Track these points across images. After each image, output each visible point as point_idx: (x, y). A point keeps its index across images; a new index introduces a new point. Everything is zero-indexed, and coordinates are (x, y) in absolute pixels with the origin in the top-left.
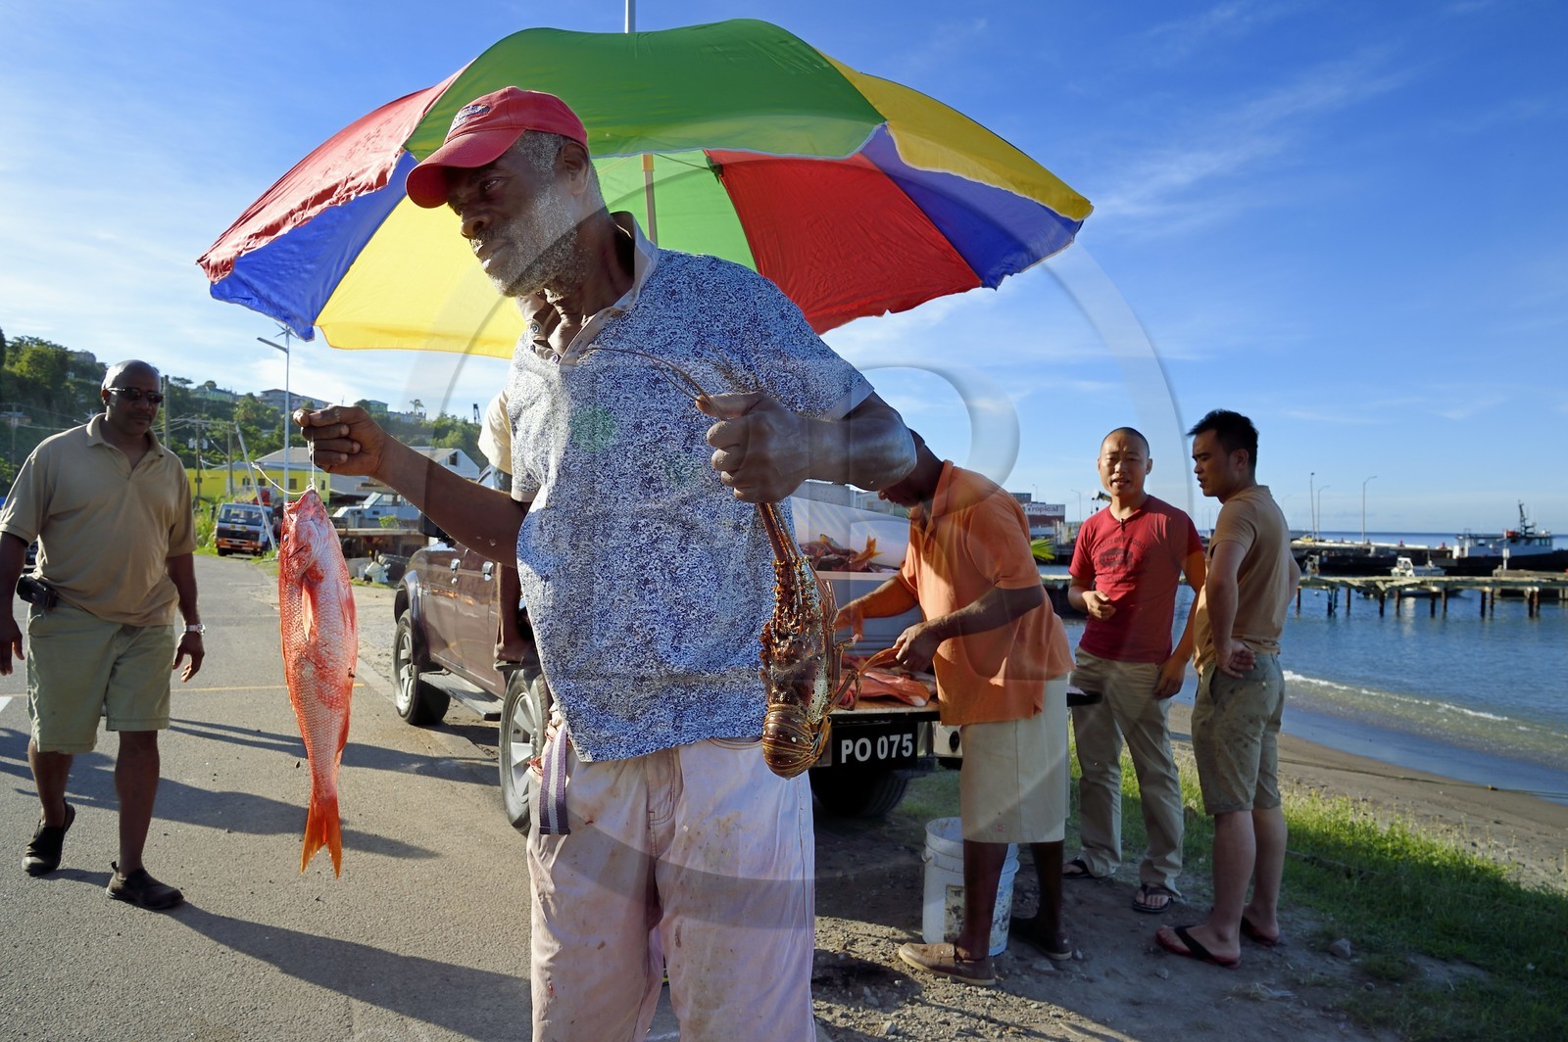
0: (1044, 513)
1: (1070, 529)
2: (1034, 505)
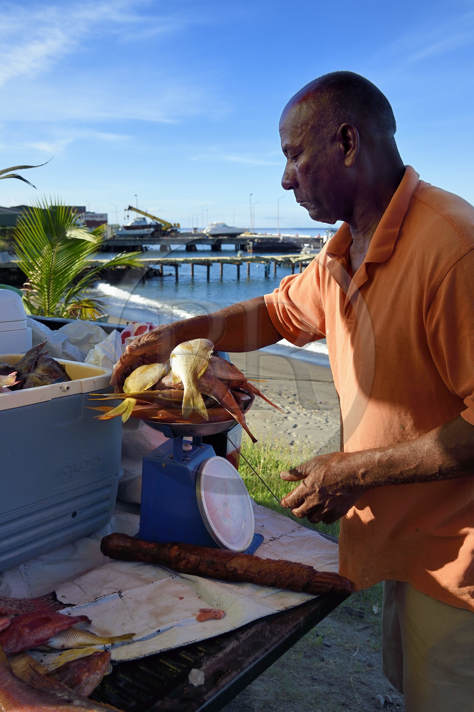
0: (95, 219)
1: (112, 229)
2: (88, 214)
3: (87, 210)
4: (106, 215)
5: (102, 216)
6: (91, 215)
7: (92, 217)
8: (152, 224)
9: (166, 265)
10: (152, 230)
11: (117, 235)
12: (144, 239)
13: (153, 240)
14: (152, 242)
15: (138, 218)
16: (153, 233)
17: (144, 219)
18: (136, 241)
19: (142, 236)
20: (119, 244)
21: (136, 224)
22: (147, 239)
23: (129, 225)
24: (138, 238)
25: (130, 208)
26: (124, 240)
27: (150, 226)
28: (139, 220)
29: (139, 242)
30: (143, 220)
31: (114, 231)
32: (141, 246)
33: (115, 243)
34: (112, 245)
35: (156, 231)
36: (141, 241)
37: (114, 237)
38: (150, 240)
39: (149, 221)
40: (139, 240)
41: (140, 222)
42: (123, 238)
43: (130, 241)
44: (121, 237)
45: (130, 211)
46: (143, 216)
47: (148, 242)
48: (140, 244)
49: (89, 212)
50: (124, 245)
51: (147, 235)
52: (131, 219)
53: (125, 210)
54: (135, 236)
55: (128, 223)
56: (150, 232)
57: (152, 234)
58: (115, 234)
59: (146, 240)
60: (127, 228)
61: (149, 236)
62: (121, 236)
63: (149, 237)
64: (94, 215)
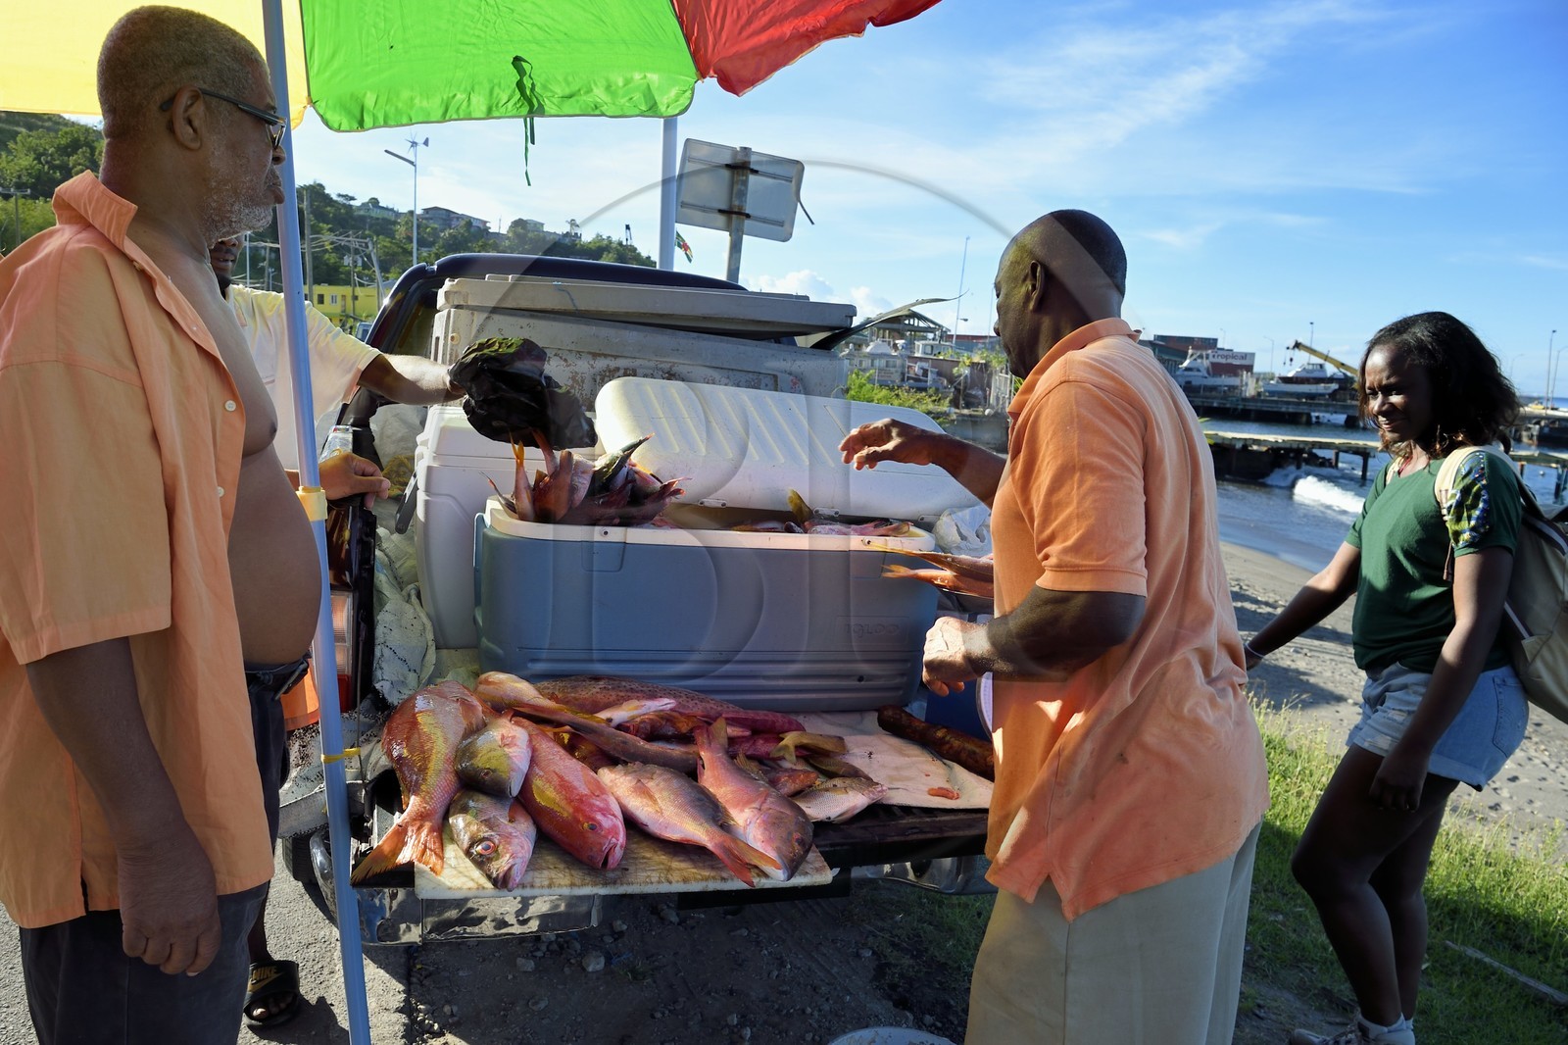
0: (1230, 361)
1: (1257, 380)
2: (1220, 352)
3: (1219, 345)
4: (1253, 355)
5: (1244, 356)
6: (1225, 353)
7: (1226, 357)
8: (1335, 377)
9: (1346, 452)
10: (1334, 386)
11: (1265, 391)
12: (1316, 401)
13: (1333, 405)
14: (1331, 409)
15: (1309, 364)
16: (1335, 391)
17: (1321, 366)
18: (1299, 404)
19: (1311, 396)
20: (1266, 408)
21: (1305, 375)
22: (1322, 402)
23: (1290, 375)
24: (1304, 400)
25: (1297, 345)
26: (1276, 402)
27: (1331, 380)
28: (1311, 367)
29: (1305, 407)
30: (1319, 367)
31: (1261, 383)
32: (1309, 416)
33: (1259, 404)
34: (1254, 408)
35: (1340, 388)
36: (1310, 405)
37: (1259, 394)
38: (1327, 406)
39: (1330, 370)
40: (1305, 403)
41: (1312, 371)
42: (1275, 398)
43: (1288, 403)
44: (1273, 396)
45: (1296, 350)
46: (1321, 361)
47: (1323, 408)
48: (1306, 411)
49: (1222, 349)
50: (1275, 409)
51: (1322, 395)
52: (1297, 364)
53: (1288, 348)
54: (1299, 395)
55: (1289, 371)
56: (1330, 391)
57: (1333, 395)
58: (1262, 390)
59: (1321, 405)
60: (1286, 380)
61: (1327, 397)
62: (1272, 393)
63: (1325, 400)
64: (1230, 353)
